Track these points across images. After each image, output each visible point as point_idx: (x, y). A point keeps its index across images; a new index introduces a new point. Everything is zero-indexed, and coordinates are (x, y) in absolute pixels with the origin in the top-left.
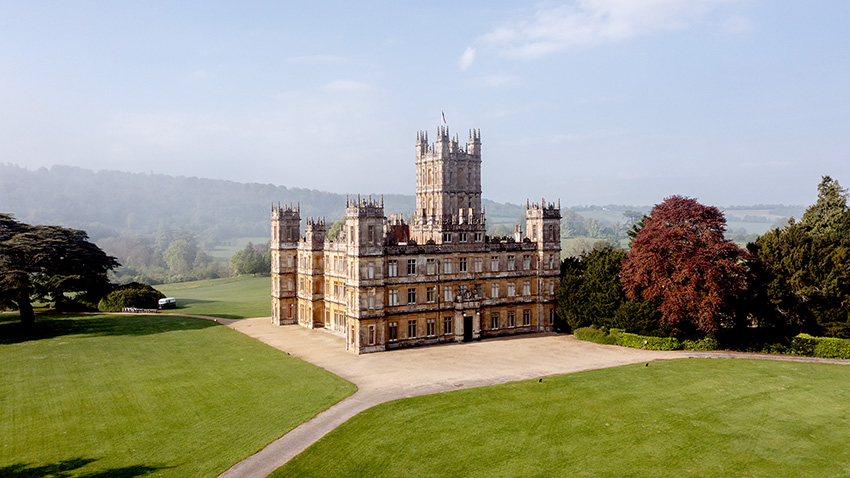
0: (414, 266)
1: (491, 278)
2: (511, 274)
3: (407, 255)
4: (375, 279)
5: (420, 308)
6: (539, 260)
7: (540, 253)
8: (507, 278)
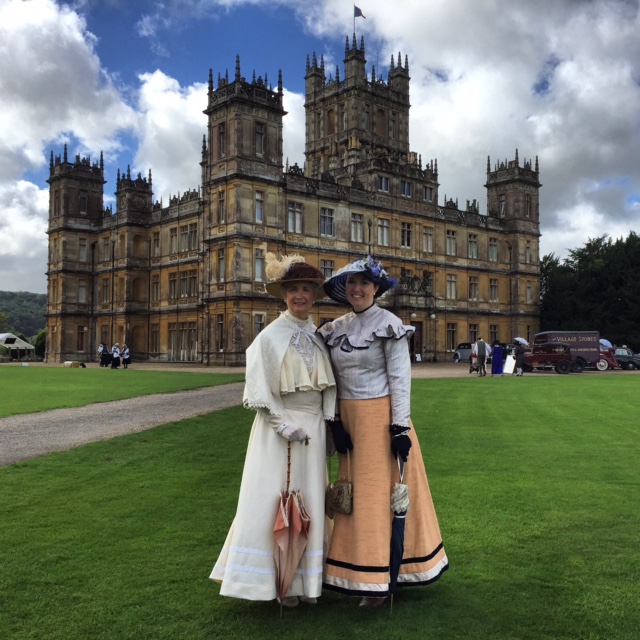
0: (332, 219)
1: (446, 266)
2: (474, 265)
3: (319, 198)
4: (264, 225)
6: (510, 248)
7: (511, 237)
8: (468, 269)
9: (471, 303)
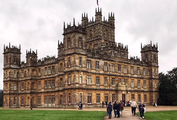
0: (99, 64)
1: (131, 77)
2: (139, 76)
4: (82, 67)
5: (101, 87)
6: (149, 71)
7: (150, 68)
8: (137, 78)
9: (138, 88)
